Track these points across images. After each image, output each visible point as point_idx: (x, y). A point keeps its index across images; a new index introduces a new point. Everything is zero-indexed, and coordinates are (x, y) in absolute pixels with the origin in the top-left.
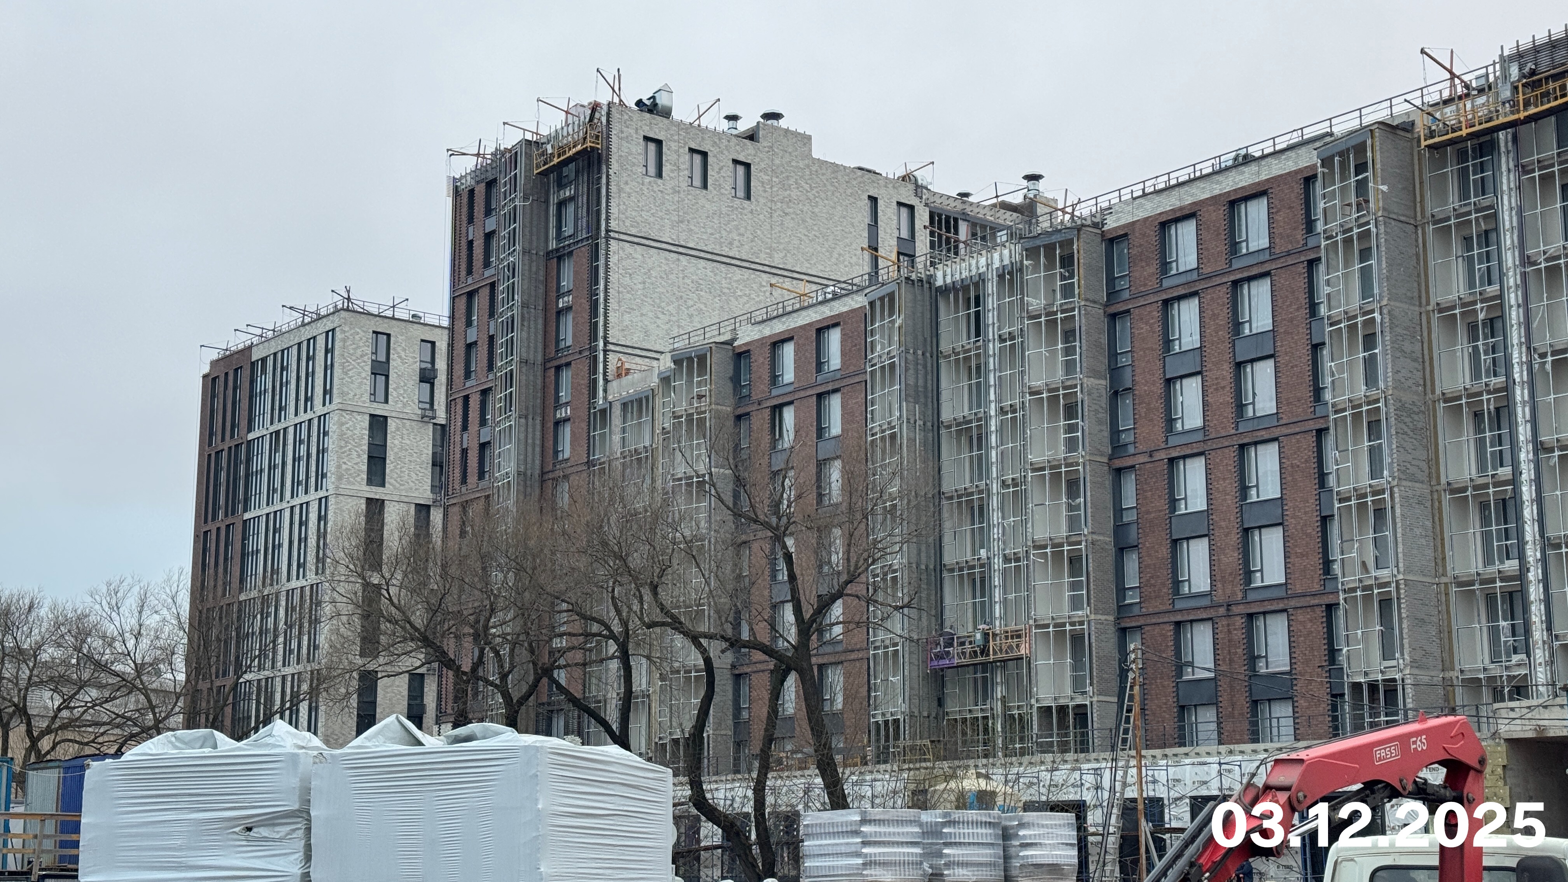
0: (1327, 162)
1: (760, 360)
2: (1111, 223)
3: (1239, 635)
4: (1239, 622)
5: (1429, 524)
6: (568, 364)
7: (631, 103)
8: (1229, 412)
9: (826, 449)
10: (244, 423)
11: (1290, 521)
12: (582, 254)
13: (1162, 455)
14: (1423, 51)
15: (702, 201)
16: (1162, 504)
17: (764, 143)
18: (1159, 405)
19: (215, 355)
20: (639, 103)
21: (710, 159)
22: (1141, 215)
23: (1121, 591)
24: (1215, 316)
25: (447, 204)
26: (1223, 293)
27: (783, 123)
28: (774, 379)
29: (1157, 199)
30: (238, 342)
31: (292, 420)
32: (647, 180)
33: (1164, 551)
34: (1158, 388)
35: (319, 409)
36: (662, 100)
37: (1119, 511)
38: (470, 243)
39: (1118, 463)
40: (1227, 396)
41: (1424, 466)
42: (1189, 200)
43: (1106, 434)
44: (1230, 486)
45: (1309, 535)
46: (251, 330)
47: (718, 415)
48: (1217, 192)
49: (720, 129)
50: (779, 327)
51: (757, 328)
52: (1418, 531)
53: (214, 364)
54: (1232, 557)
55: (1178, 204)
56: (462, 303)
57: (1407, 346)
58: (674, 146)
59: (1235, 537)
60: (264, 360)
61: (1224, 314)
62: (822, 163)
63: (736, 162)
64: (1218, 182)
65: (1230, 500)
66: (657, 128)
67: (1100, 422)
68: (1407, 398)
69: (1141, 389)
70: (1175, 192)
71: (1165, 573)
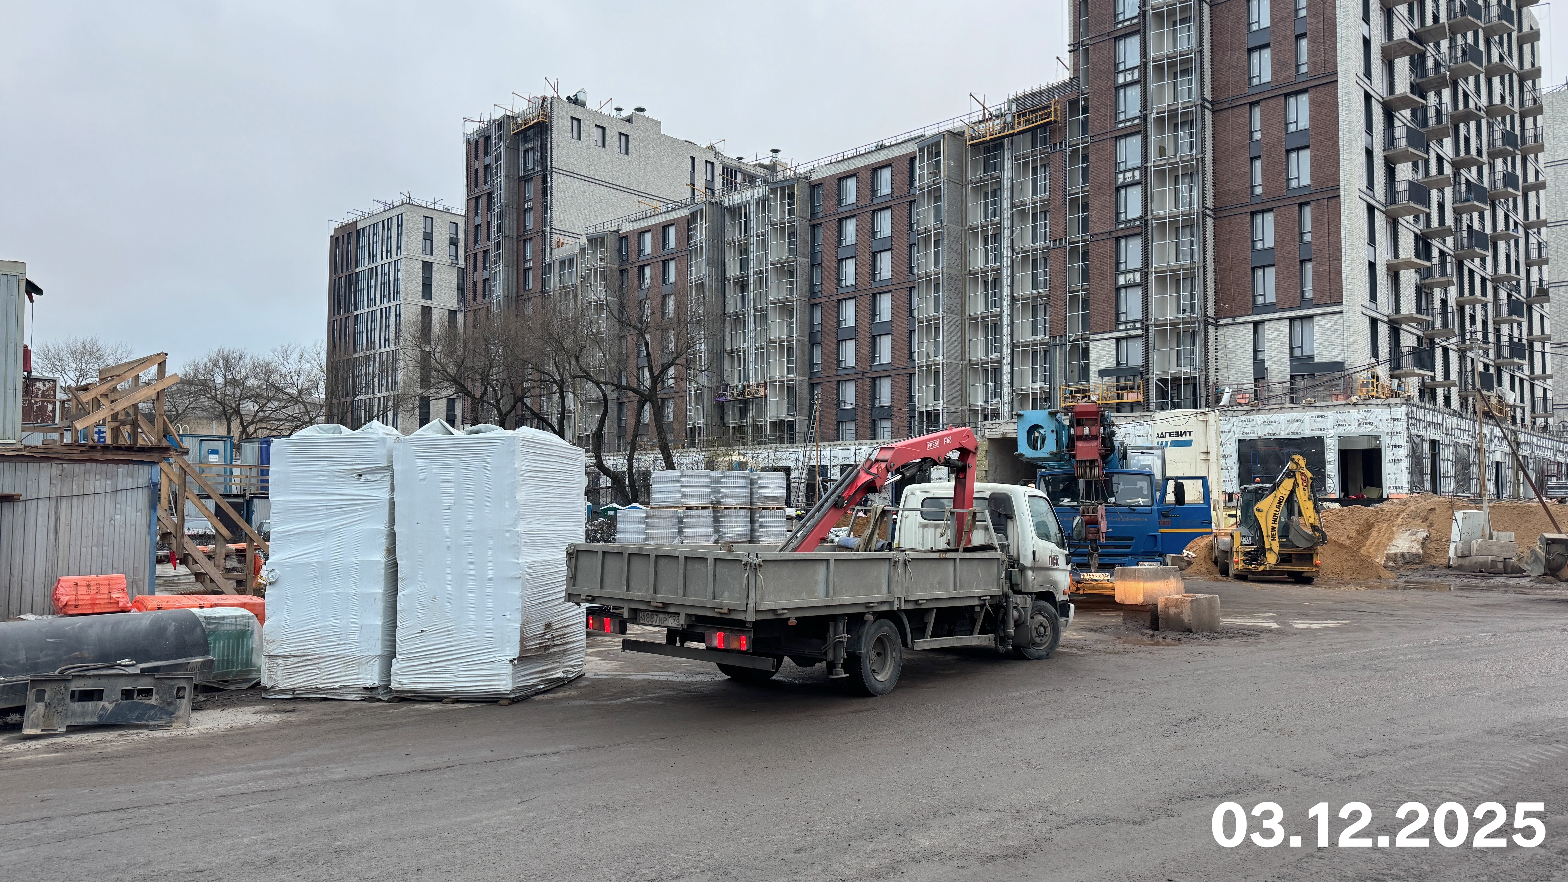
0: (921, 150)
1: (633, 241)
2: (814, 177)
3: (867, 387)
4: (868, 381)
5: (959, 335)
6: (531, 239)
7: (564, 98)
8: (868, 277)
9: (667, 289)
10: (353, 263)
11: (894, 333)
12: (538, 180)
13: (835, 298)
14: (971, 95)
15: (602, 154)
16: (834, 322)
17: (635, 124)
18: (835, 273)
19: (337, 226)
20: (568, 98)
21: (607, 131)
22: (829, 173)
23: (812, 365)
24: (863, 228)
25: (463, 149)
26: (868, 217)
27: (646, 114)
28: (640, 252)
29: (837, 165)
30: (349, 219)
31: (380, 262)
32: (573, 141)
33: (834, 346)
34: (834, 264)
35: (395, 257)
36: (581, 97)
37: (812, 325)
38: (476, 170)
39: (813, 301)
40: (867, 269)
41: (959, 306)
42: (853, 167)
43: (808, 286)
44: (867, 314)
45: (903, 340)
46: (356, 212)
47: (610, 269)
48: (867, 163)
49: (612, 115)
50: (643, 224)
51: (631, 224)
52: (954, 339)
53: (336, 230)
54: (866, 350)
55: (847, 169)
56: (472, 203)
57: (955, 247)
58: (587, 123)
59: (868, 340)
60: (364, 229)
61: (868, 226)
62: (666, 137)
63: (620, 134)
64: (868, 158)
65: (867, 321)
66: (578, 113)
67: (804, 280)
68: (953, 272)
69: (826, 264)
70: (846, 163)
71: (834, 356)
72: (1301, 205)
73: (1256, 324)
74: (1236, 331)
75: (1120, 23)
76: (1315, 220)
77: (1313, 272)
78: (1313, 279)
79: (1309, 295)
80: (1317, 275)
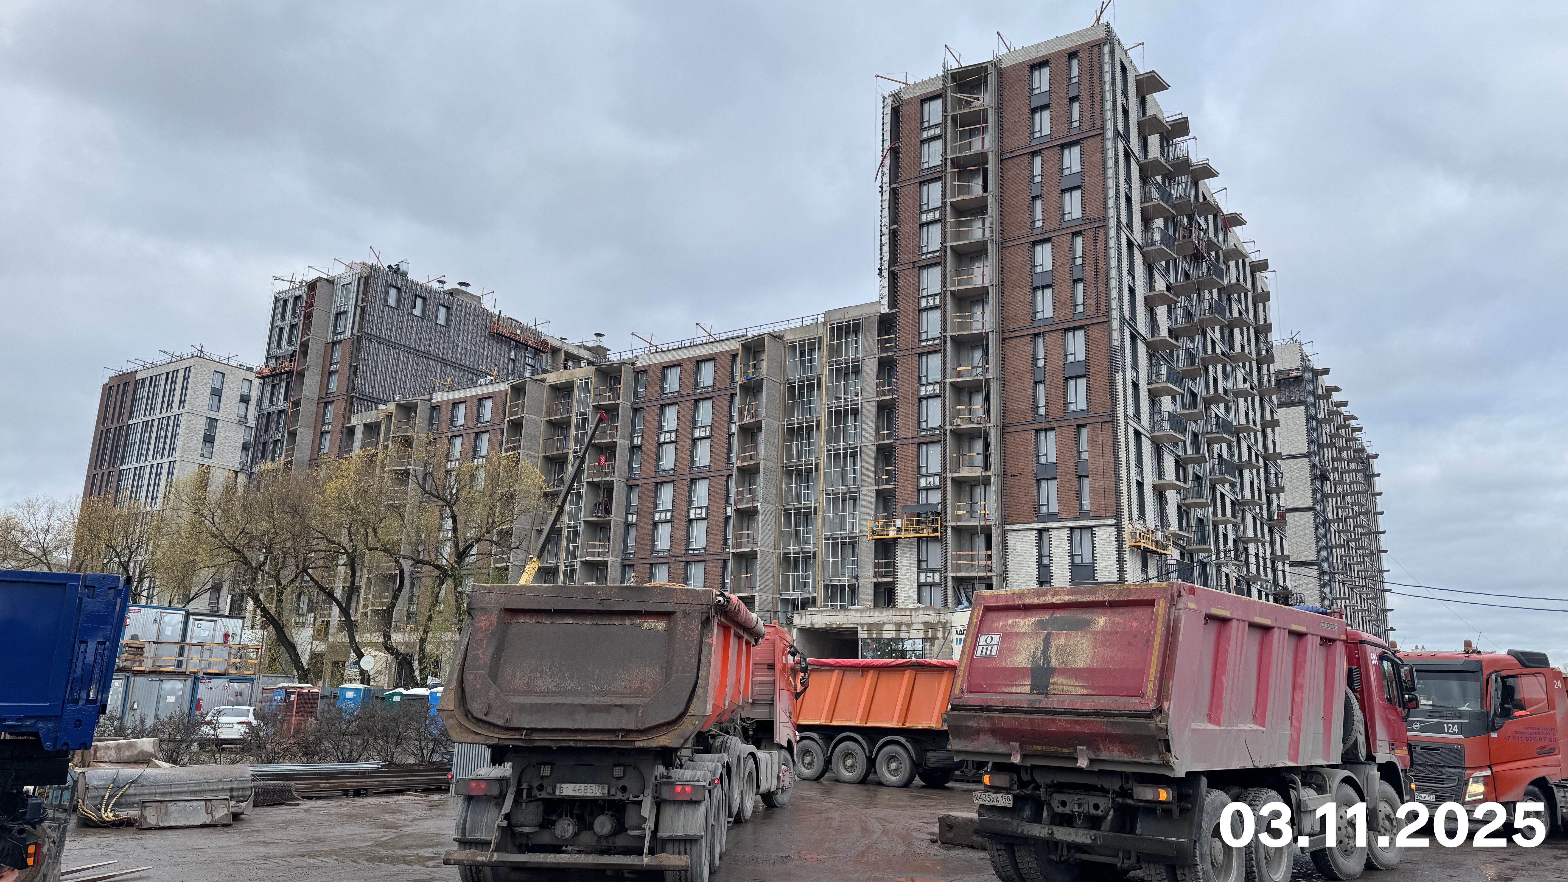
1: (445, 411)
2: (639, 364)
3: (680, 571)
13: (653, 480)
16: (650, 505)
17: (458, 298)
18: (654, 455)
20: (389, 267)
22: (654, 362)
24: (684, 415)
25: (269, 306)
26: (690, 405)
28: (452, 422)
29: (662, 355)
30: (128, 368)
34: (654, 447)
36: (403, 268)
37: (629, 506)
38: (281, 330)
39: (631, 483)
40: (687, 455)
41: (774, 497)
42: (677, 358)
43: (626, 468)
44: (684, 499)
46: (137, 362)
47: (418, 438)
48: (691, 356)
50: (460, 396)
51: (448, 395)
52: (768, 527)
55: (672, 359)
58: (407, 292)
59: (683, 524)
61: (689, 415)
63: (441, 306)
64: (693, 351)
65: (683, 505)
66: (399, 281)
68: (770, 464)
69: (646, 447)
70: (671, 353)
71: (649, 538)
72: (1079, 427)
73: (1040, 532)
74: (1024, 536)
75: (924, 254)
76: (1091, 441)
77: (1091, 487)
78: (1090, 492)
79: (1086, 508)
80: (1094, 491)
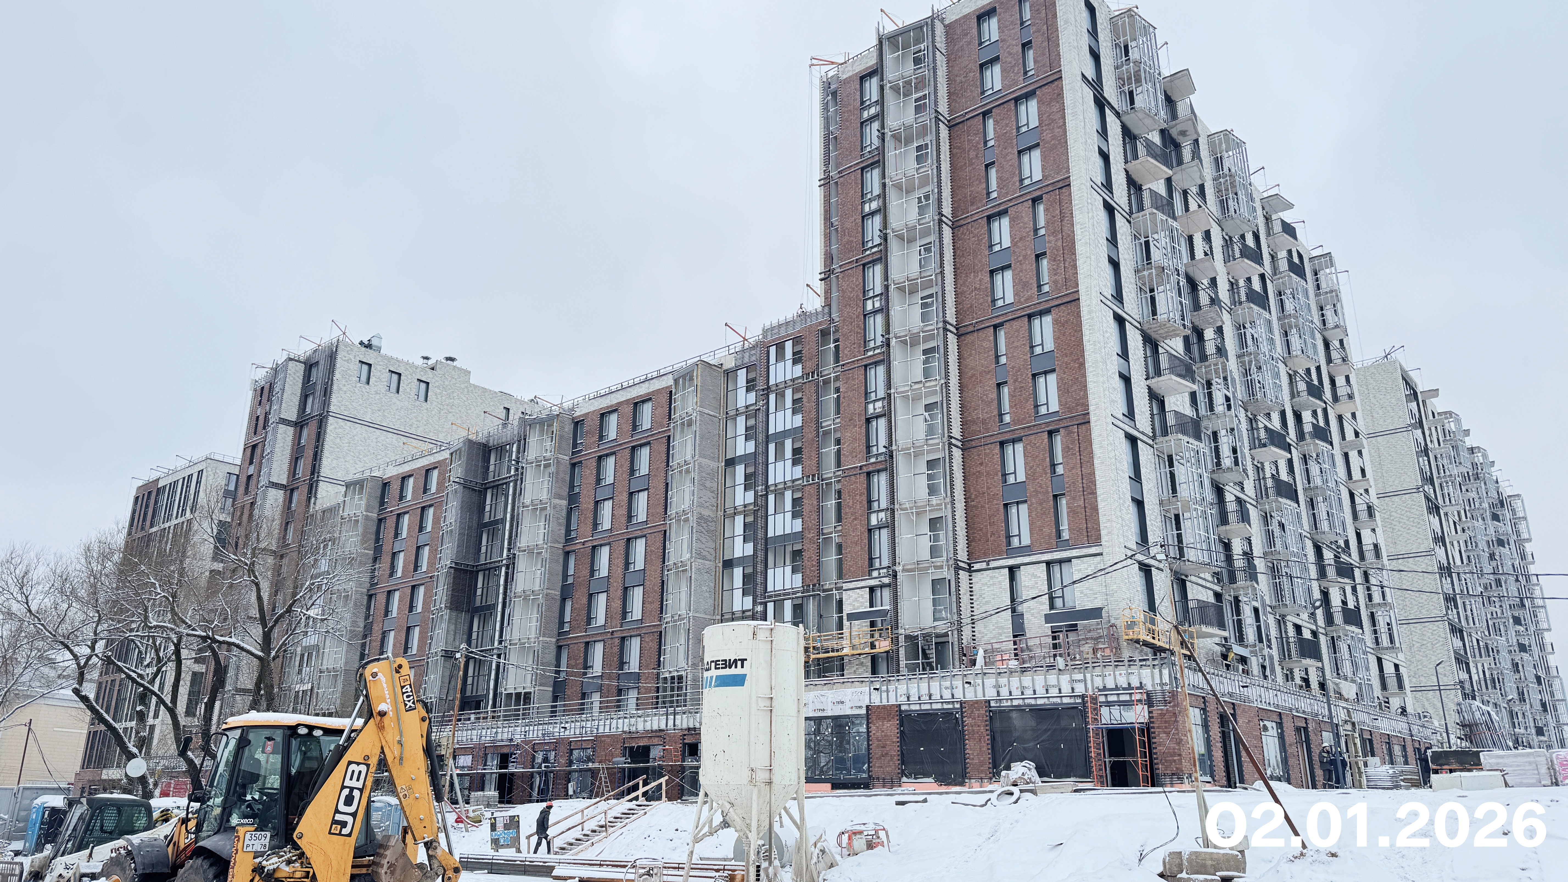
2: (578, 413)
4: (617, 641)
5: (712, 585)
6: (298, 488)
7: (357, 342)
8: (624, 520)
9: (423, 539)
10: (148, 523)
11: (647, 583)
12: (313, 425)
15: (394, 400)
16: (586, 572)
17: (438, 371)
18: (590, 515)
19: (140, 483)
20: (361, 343)
21: (402, 378)
22: (592, 409)
23: (561, 623)
24: (621, 466)
27: (455, 363)
30: (153, 476)
31: (174, 522)
32: (359, 385)
33: (585, 600)
34: (591, 506)
35: (188, 515)
36: (374, 342)
38: (258, 417)
44: (620, 562)
45: (655, 591)
47: (367, 518)
49: (416, 363)
53: (139, 488)
54: (617, 604)
55: (610, 404)
56: (249, 451)
57: (708, 484)
58: (379, 367)
59: (620, 592)
60: (165, 487)
62: (476, 387)
63: (420, 381)
66: (369, 356)
67: (560, 524)
72: (1050, 433)
73: (1012, 570)
74: (992, 578)
75: (868, 249)
76: (1066, 449)
77: (1068, 507)
78: (1068, 516)
79: (1066, 535)
80: (1072, 511)
